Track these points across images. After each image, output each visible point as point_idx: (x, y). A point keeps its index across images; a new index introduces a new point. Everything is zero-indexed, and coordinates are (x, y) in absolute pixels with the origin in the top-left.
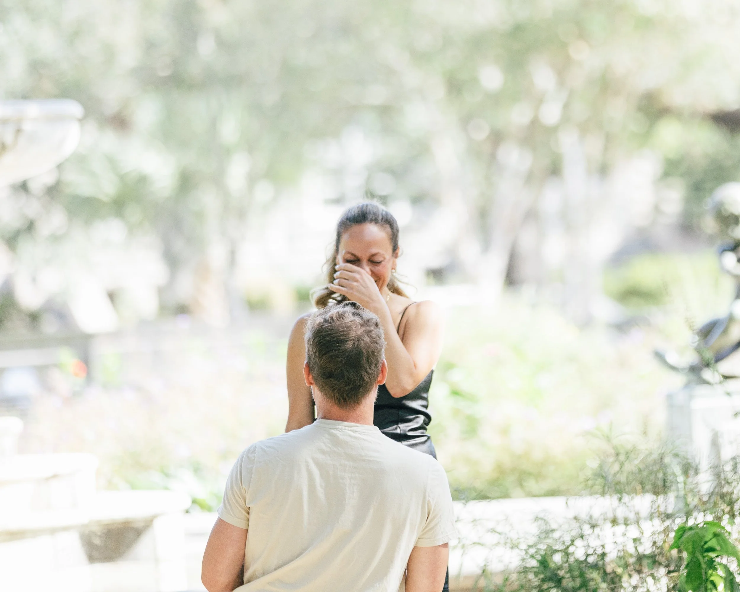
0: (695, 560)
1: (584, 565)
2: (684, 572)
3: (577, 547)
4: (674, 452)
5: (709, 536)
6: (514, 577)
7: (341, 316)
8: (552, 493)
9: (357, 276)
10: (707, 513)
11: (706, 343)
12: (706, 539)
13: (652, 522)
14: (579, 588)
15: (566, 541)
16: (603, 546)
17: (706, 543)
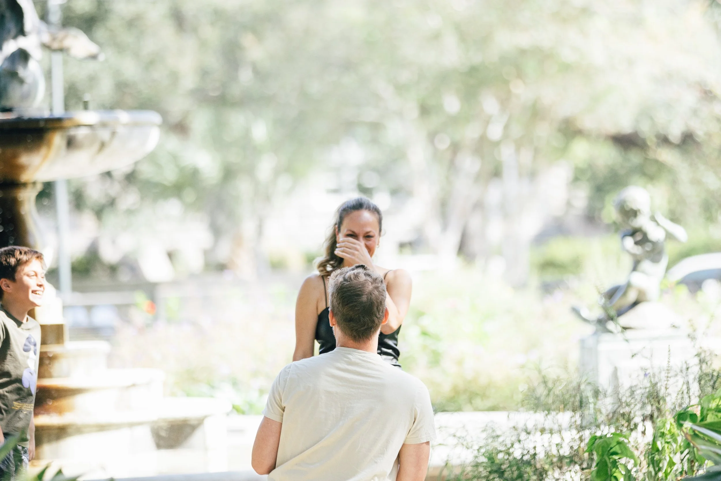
0: (603, 460)
1: (520, 462)
2: (594, 468)
3: (515, 449)
4: (588, 381)
5: (614, 444)
6: (469, 469)
7: (356, 276)
8: (493, 409)
9: (358, 247)
10: (611, 427)
11: (611, 303)
12: (612, 446)
13: (571, 432)
14: (516, 479)
15: (508, 444)
16: (535, 448)
17: (611, 448)
